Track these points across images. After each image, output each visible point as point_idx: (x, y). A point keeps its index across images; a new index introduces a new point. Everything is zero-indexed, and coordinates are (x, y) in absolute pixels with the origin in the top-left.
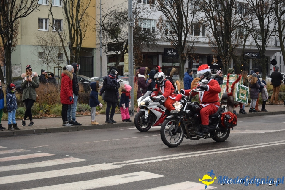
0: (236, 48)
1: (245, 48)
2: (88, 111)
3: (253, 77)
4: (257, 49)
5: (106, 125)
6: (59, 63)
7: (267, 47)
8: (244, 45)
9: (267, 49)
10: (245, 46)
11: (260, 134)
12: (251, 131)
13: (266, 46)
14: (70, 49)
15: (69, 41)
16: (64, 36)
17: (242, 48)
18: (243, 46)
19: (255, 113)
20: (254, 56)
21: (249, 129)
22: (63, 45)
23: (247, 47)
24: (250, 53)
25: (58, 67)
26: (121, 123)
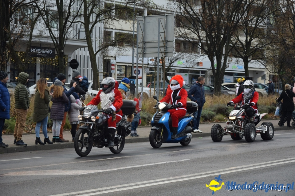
0: (20, 39)
1: (32, 40)
3: (55, 87)
4: (52, 42)
7: (67, 41)
8: (31, 35)
9: (67, 43)
10: (32, 37)
11: (80, 175)
12: (64, 171)
13: (67, 39)
17: (28, 40)
18: (29, 37)
19: (61, 143)
20: (43, 54)
21: (60, 168)
23: (35, 39)
24: (37, 48)
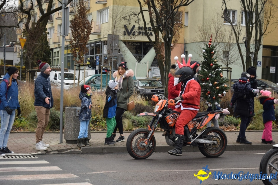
2: (233, 126)
5: (236, 146)
6: (228, 63)
14: (245, 45)
15: (245, 37)
16: (239, 30)
22: (237, 41)
25: (227, 68)
26: (259, 144)
